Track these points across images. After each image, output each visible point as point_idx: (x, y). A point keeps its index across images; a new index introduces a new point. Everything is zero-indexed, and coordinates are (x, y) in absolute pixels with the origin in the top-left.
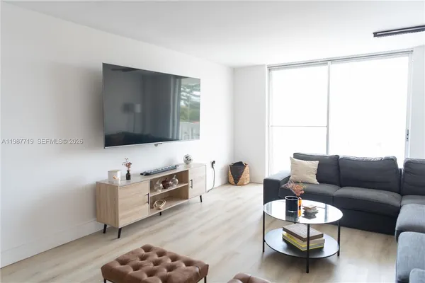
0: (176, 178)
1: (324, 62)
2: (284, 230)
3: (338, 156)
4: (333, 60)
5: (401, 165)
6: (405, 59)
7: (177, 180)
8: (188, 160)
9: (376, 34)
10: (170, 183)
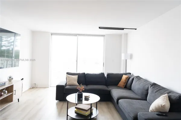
0: (6, 90)
1: (76, 35)
2: (76, 108)
3: (84, 73)
4: (79, 35)
5: (106, 75)
6: (102, 38)
7: (6, 91)
8: (10, 79)
9: (100, 28)
10: (3, 93)
